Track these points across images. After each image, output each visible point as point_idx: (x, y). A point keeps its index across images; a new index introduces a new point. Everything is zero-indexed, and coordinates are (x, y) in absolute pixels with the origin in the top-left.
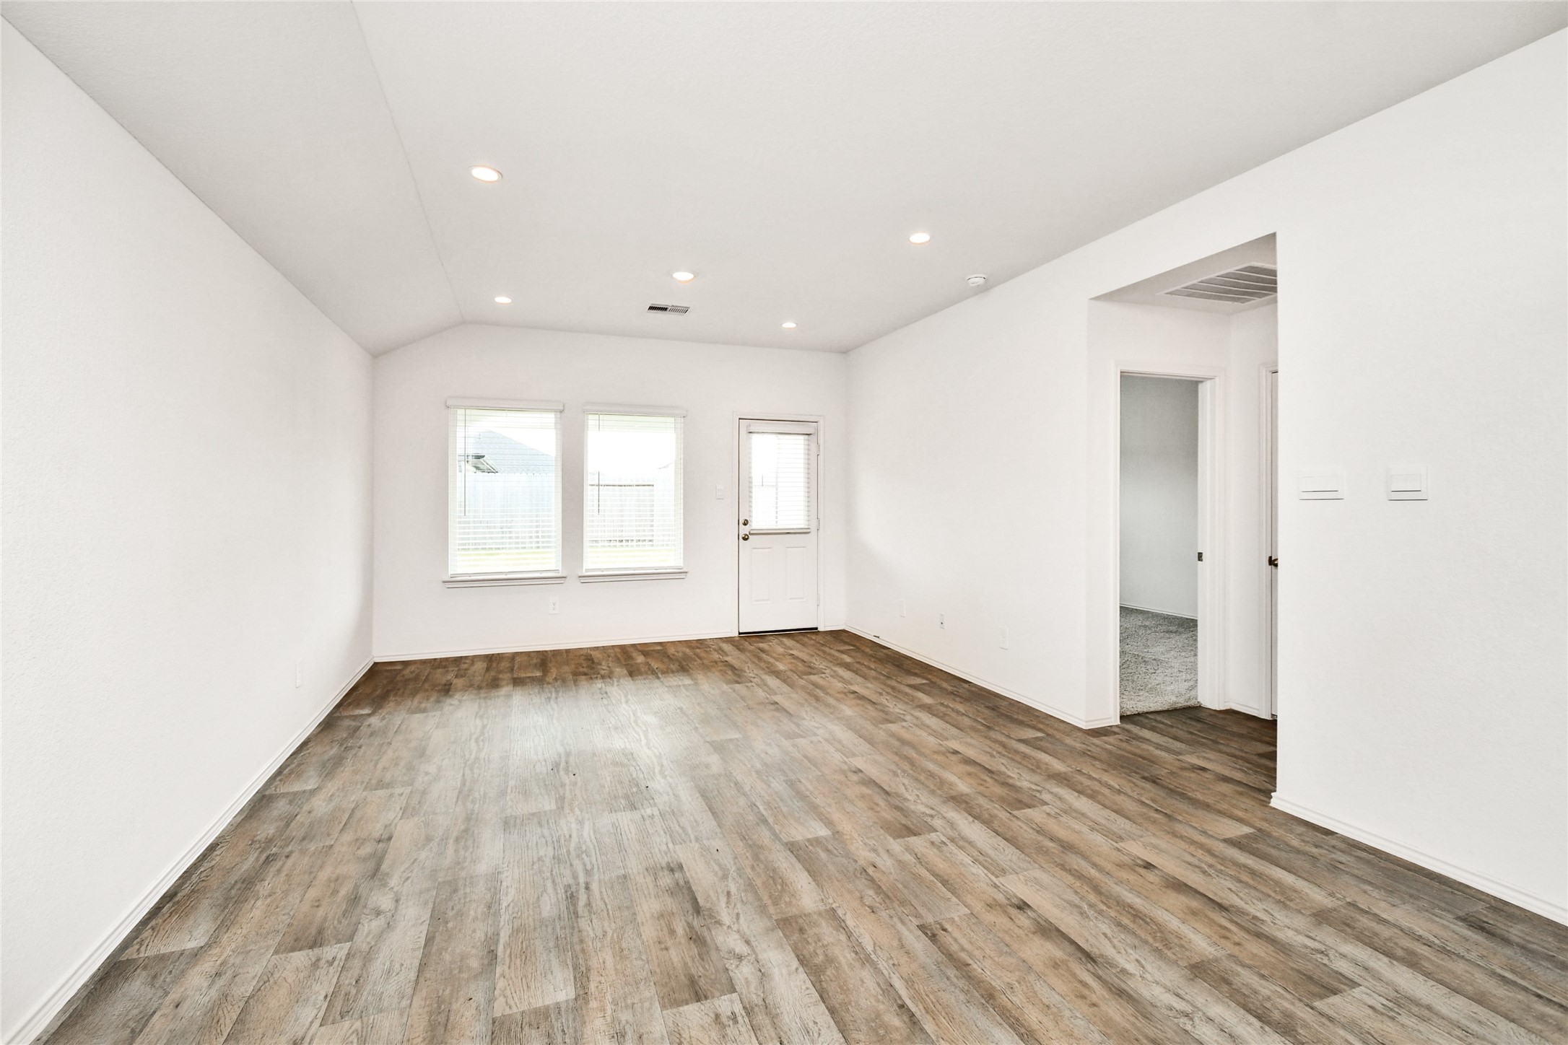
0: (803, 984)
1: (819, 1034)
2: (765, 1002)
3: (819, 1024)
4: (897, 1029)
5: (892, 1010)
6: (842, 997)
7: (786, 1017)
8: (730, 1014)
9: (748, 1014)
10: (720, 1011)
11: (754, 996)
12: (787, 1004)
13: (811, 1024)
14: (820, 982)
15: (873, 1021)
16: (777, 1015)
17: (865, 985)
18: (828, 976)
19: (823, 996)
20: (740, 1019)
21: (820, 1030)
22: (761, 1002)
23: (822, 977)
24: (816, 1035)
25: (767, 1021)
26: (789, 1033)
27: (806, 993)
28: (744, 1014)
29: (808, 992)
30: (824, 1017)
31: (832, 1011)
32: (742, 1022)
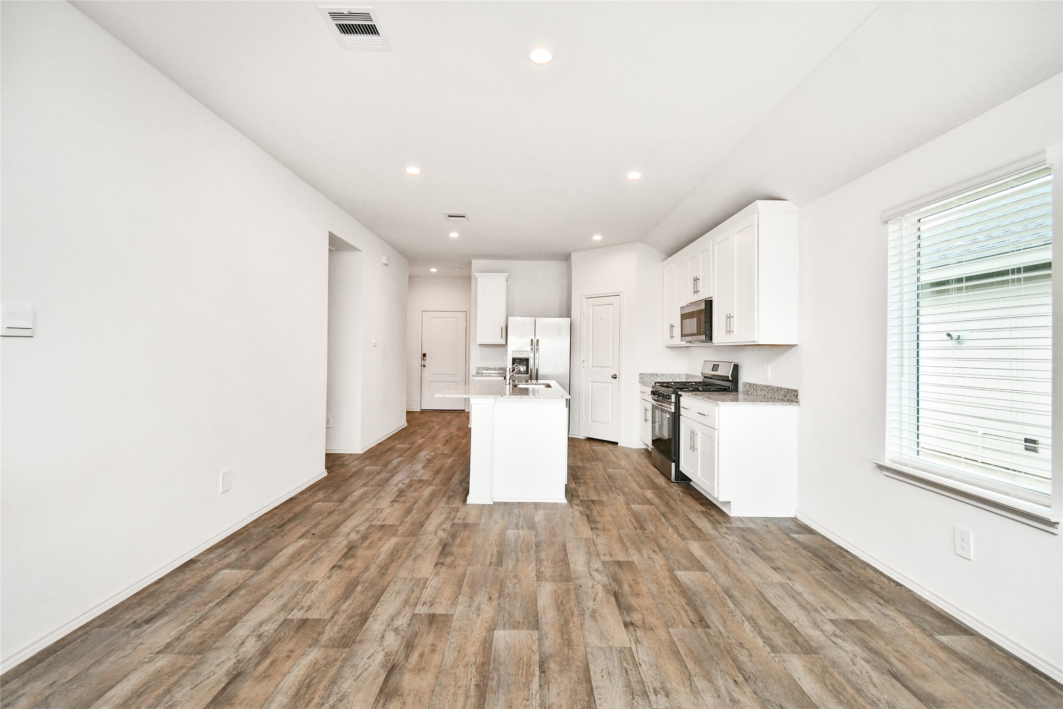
0: (602, 703)
1: (602, 670)
2: (633, 697)
3: (600, 676)
4: (555, 662)
5: (551, 672)
6: (578, 688)
7: (620, 684)
8: (658, 695)
9: (646, 692)
10: (666, 699)
11: (640, 702)
12: (618, 692)
13: (605, 677)
14: (589, 702)
15: (566, 669)
16: (626, 687)
17: (558, 691)
18: (581, 704)
19: (591, 691)
20: (652, 690)
21: (601, 673)
22: (636, 697)
23: (586, 705)
24: (604, 671)
25: (633, 685)
26: (621, 675)
27: (602, 696)
28: (648, 692)
29: (600, 697)
30: (596, 680)
31: (589, 681)
32: (650, 688)
